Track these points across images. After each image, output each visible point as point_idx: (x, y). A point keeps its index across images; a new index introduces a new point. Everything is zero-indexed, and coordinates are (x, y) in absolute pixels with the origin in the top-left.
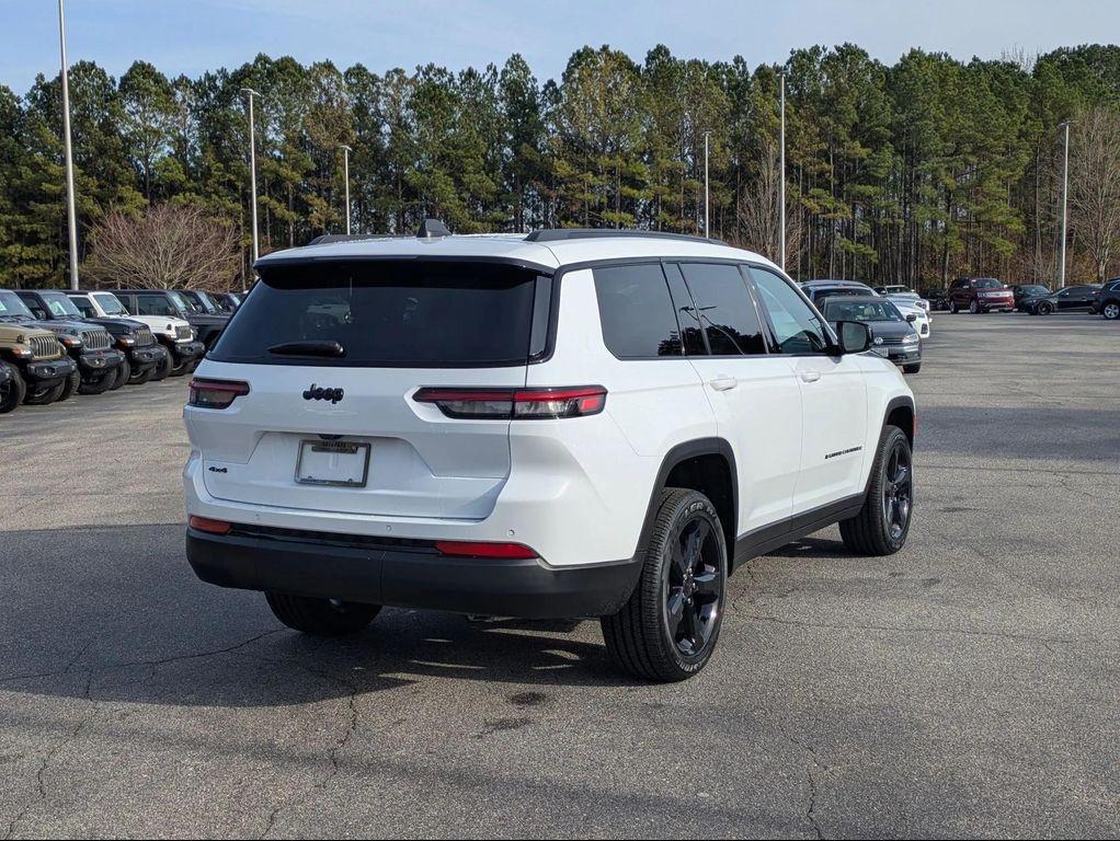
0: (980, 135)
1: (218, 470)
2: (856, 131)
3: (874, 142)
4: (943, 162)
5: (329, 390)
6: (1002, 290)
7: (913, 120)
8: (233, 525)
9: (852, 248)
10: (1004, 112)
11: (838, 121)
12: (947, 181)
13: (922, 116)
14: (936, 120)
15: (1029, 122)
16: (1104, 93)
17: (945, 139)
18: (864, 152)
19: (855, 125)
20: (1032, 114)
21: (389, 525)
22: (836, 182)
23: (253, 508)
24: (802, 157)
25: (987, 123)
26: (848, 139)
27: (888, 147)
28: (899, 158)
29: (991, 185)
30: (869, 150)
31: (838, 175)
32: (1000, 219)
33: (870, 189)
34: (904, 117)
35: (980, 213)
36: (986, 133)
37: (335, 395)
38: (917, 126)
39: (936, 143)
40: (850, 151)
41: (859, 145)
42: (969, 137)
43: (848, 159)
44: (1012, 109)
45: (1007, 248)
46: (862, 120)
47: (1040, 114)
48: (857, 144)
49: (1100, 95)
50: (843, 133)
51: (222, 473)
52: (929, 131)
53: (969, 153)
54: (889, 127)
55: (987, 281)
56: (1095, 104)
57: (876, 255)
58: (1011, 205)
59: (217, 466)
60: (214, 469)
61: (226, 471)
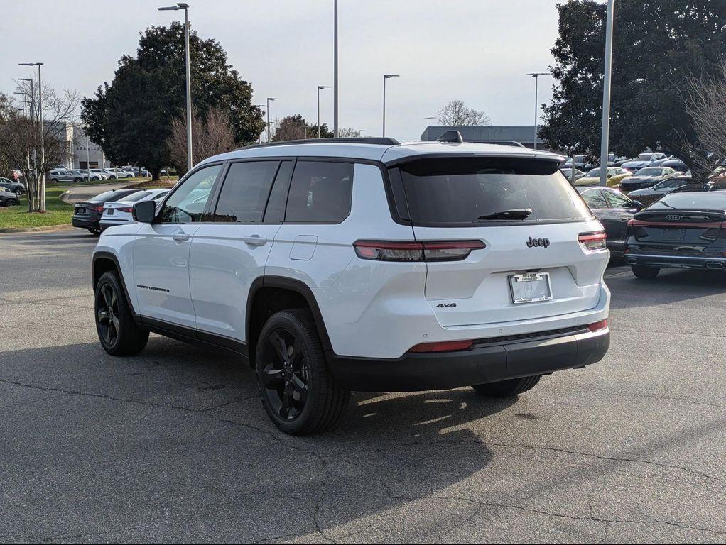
1: (447, 306)
5: (540, 240)
21: (575, 319)
37: (545, 243)
51: (453, 308)
59: (445, 303)
60: (442, 306)
61: (454, 305)
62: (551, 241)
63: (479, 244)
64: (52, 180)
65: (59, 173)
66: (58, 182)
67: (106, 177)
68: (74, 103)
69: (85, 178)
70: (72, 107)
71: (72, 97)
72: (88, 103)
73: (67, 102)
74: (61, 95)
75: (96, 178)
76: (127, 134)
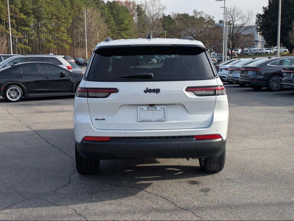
0: (58, 14)
1: (100, 120)
2: (21, 10)
3: (27, 14)
4: (48, 21)
5: (154, 89)
6: (71, 59)
7: (38, 8)
8: (112, 138)
9: (23, 46)
10: (64, 7)
11: (15, 7)
12: (50, 27)
13: (41, 7)
14: (45, 8)
15: (70, 11)
16: (89, 3)
17: (48, 14)
18: (24, 17)
19: (21, 8)
20: (71, 8)
21: (179, 132)
22: (16, 26)
23: (125, 131)
24: (5, 18)
25: (60, 10)
26: (19, 13)
27: (32, 16)
28: (35, 19)
29: (62, 29)
30: (26, 16)
31: (17, 23)
32: (65, 39)
33: (27, 28)
34: (35, 6)
35: (60, 37)
36: (60, 13)
37: (157, 91)
38: (40, 10)
39: (45, 15)
40: (20, 17)
41: (23, 15)
42: (55, 14)
43: (19, 19)
44: (66, 6)
45: (67, 47)
46: (23, 7)
47: (73, 8)
48: (22, 14)
49: (88, 4)
50: (17, 10)
51: (103, 120)
52: (44, 11)
53: (55, 19)
54: (31, 9)
55: (66, 57)
56: (87, 6)
57: (30, 49)
58: (67, 34)
59: (99, 118)
60: (98, 119)
61: (104, 119)
62: (161, 90)
63: (115, 90)
64: (245, 54)
65: (248, 51)
66: (247, 55)
67: (272, 52)
68: (251, 16)
69: (261, 53)
70: (250, 19)
71: (250, 14)
72: (259, 16)
73: (247, 16)
74: (245, 13)
75: (267, 52)
76: (271, 30)
